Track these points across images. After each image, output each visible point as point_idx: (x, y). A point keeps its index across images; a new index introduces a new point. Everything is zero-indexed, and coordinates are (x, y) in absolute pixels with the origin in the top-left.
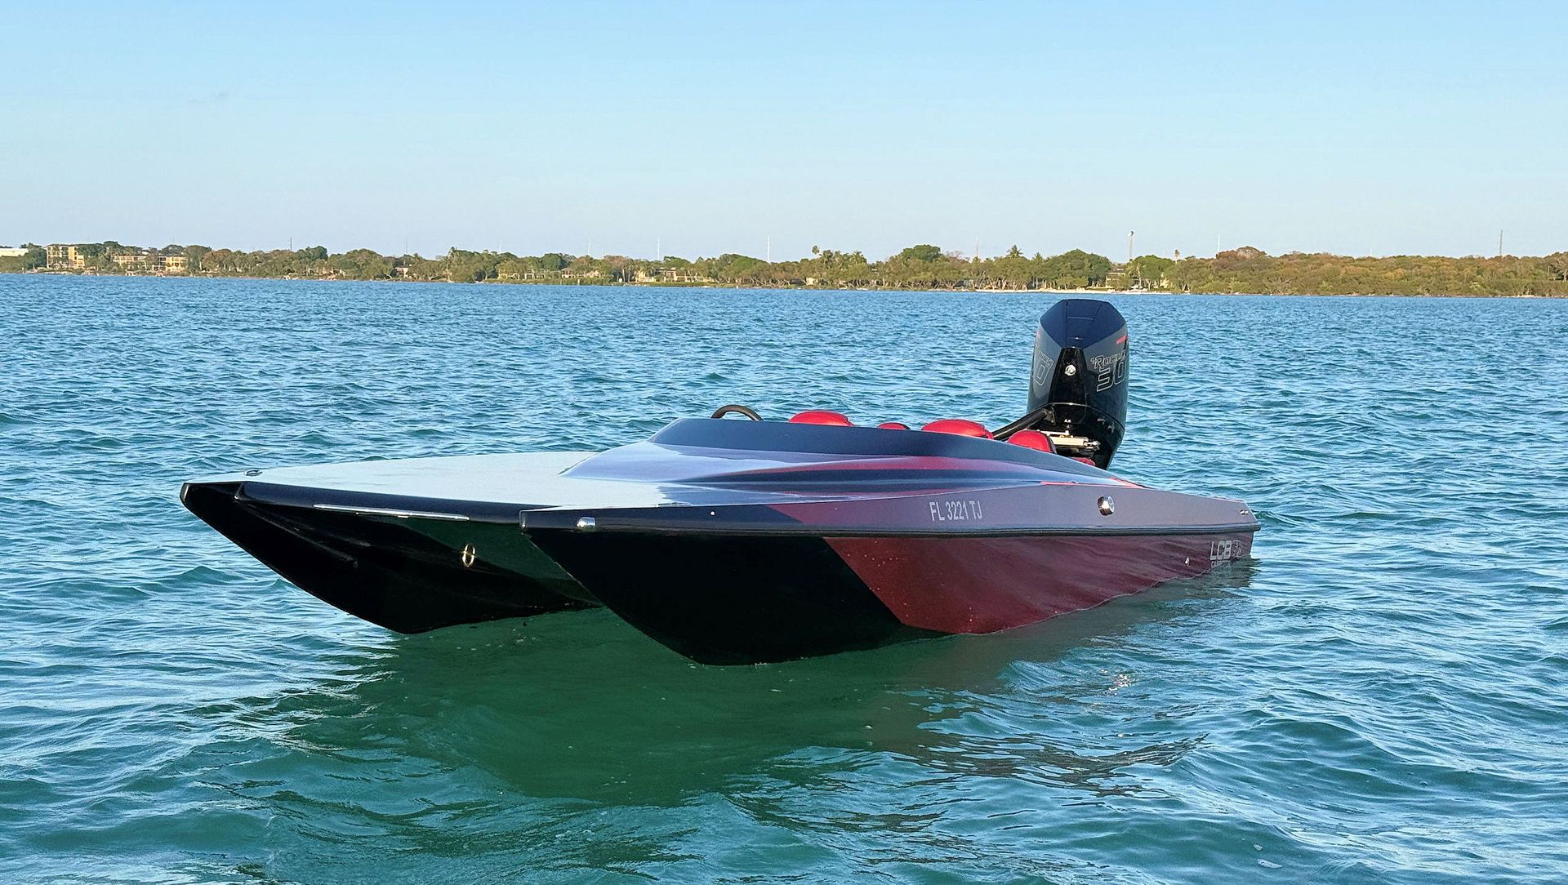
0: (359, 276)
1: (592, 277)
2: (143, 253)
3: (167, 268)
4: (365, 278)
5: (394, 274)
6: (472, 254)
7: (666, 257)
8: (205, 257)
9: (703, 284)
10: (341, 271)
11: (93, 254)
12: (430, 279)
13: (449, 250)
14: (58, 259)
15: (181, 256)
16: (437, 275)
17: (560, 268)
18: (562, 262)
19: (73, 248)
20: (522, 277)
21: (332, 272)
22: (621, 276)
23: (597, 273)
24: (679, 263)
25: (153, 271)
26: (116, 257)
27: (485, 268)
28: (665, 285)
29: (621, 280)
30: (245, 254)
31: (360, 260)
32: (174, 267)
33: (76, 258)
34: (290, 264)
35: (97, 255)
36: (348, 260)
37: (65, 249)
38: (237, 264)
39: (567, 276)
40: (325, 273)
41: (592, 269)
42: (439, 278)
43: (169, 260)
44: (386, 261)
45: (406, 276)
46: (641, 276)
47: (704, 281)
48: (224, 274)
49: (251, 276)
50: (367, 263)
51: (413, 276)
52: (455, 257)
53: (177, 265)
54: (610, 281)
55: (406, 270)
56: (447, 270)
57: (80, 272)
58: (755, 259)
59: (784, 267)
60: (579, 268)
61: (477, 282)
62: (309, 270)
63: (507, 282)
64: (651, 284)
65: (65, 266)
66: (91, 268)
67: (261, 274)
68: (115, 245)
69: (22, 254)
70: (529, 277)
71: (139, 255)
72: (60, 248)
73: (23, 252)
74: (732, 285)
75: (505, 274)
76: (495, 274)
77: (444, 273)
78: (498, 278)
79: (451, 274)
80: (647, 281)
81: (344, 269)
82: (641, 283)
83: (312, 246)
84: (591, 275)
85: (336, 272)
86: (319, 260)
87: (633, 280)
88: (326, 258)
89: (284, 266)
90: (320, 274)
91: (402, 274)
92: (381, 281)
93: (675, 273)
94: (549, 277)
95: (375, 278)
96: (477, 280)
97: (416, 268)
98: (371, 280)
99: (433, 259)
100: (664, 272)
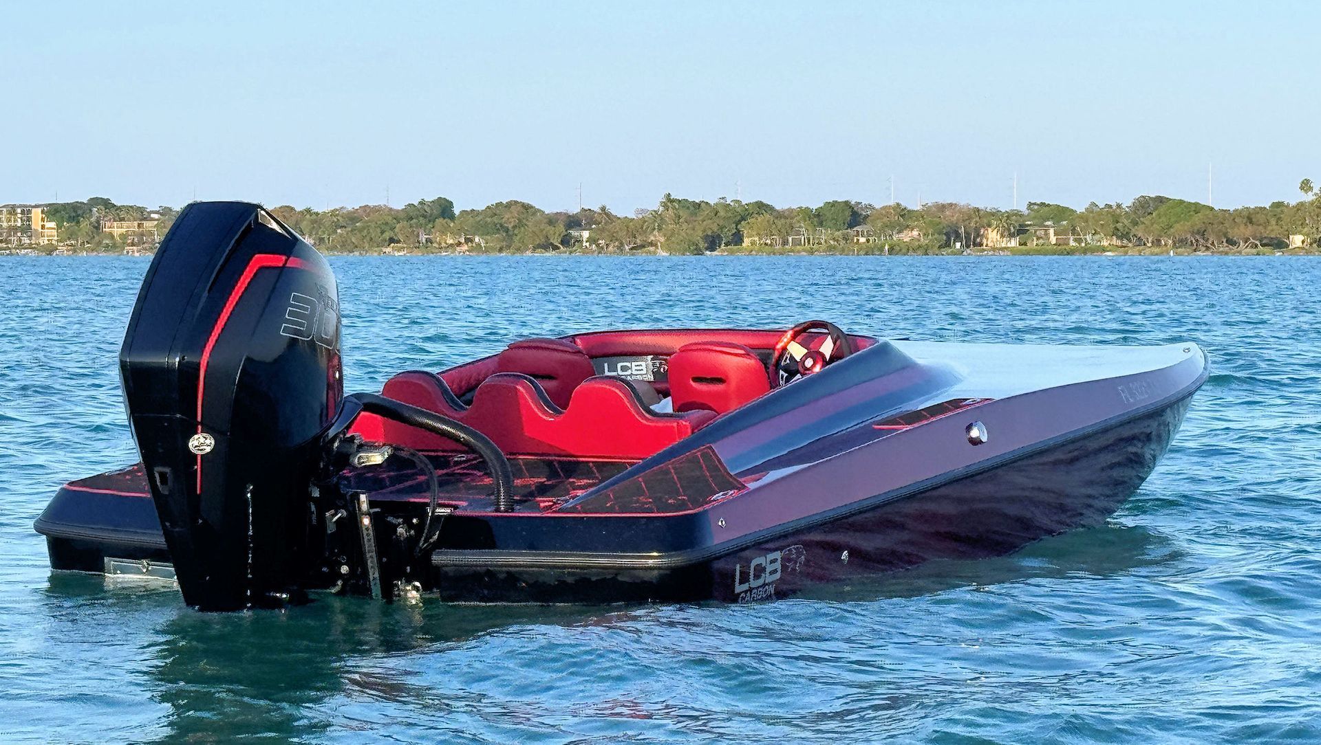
0: (509, 247)
1: (906, 240)
2: (153, 215)
4: (518, 250)
5: (566, 241)
6: (697, 206)
7: (1030, 204)
9: (1104, 250)
10: (477, 239)
11: (71, 219)
12: (627, 248)
13: (661, 198)
14: (15, 229)
16: (639, 243)
17: (851, 226)
18: (853, 216)
19: (39, 210)
20: (785, 243)
21: (463, 240)
22: (958, 237)
23: (915, 233)
24: (1060, 213)
26: (108, 224)
27: (721, 228)
28: (1038, 252)
29: (958, 245)
30: (317, 214)
31: (510, 219)
33: (43, 227)
34: (393, 229)
35: (78, 222)
36: (489, 220)
37: (26, 211)
39: (862, 240)
40: (451, 241)
41: (908, 226)
42: (642, 246)
44: (552, 220)
45: (586, 244)
46: (992, 237)
47: (1105, 243)
49: (330, 249)
50: (520, 224)
51: (598, 245)
52: (671, 211)
54: (940, 247)
55: (586, 234)
56: (656, 232)
57: (50, 250)
58: (1196, 204)
59: (1250, 217)
60: (884, 226)
61: (708, 253)
62: (423, 238)
63: (760, 250)
64: (1013, 251)
65: (26, 241)
66: (68, 242)
67: (346, 246)
68: (106, 204)
70: (797, 243)
71: (145, 219)
72: (19, 210)
74: (1157, 250)
75: (756, 239)
76: (738, 239)
77: (652, 238)
78: (744, 245)
79: (662, 239)
80: (1003, 245)
81: (481, 235)
82: (994, 249)
83: (430, 198)
84: (906, 236)
85: (468, 240)
86: (440, 221)
87: (981, 244)
88: (452, 217)
89: (382, 232)
90: (443, 245)
91: (580, 241)
92: (547, 254)
93: (1052, 231)
94: (832, 242)
95: (534, 249)
96: (707, 249)
97: (603, 230)
98: (529, 253)
99: (632, 215)
100: (1032, 230)
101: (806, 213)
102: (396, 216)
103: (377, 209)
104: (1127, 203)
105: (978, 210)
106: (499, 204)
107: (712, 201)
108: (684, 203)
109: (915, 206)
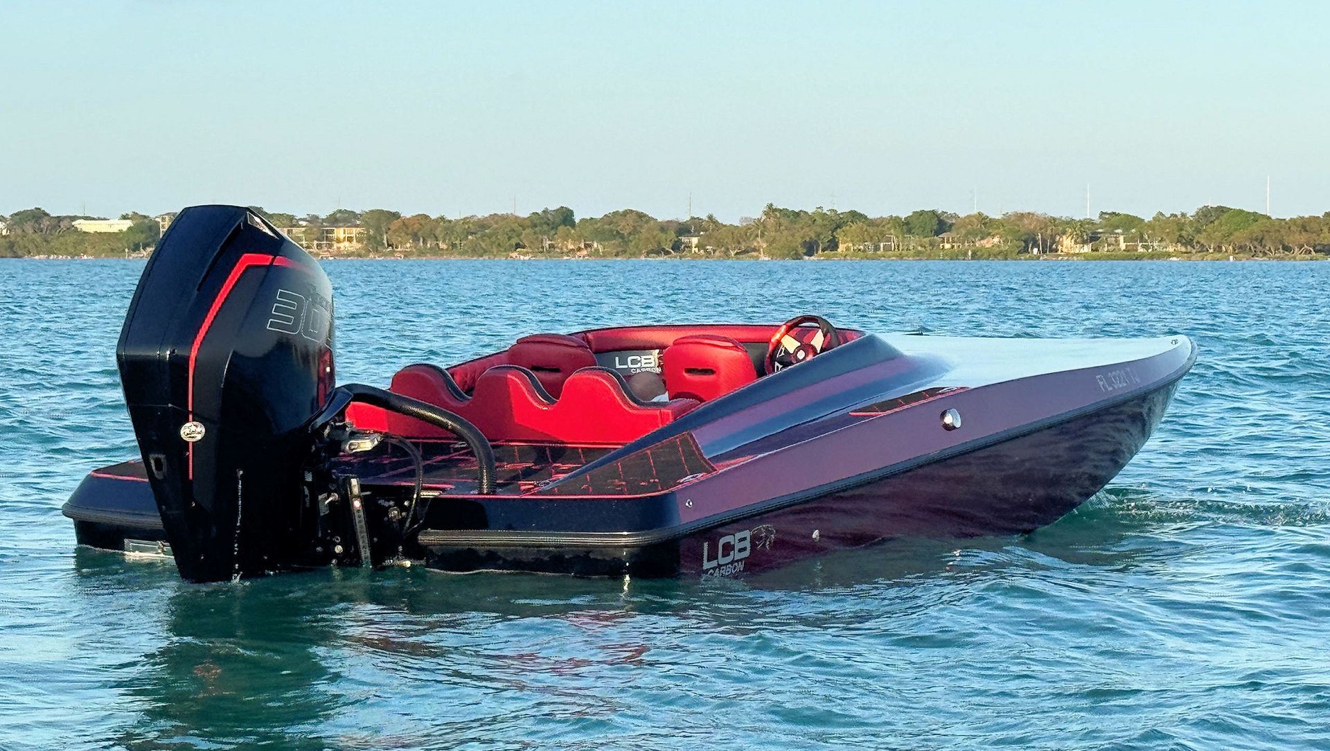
0: (624, 252)
1: (987, 246)
2: (301, 223)
3: (336, 245)
4: (633, 255)
5: (676, 247)
6: (797, 214)
7: (1103, 213)
8: (393, 228)
9: (1169, 255)
10: (595, 245)
12: (733, 253)
13: (764, 207)
15: (357, 226)
16: (743, 248)
17: (937, 233)
18: (939, 224)
20: (877, 248)
21: (582, 246)
22: (1035, 244)
23: (996, 240)
24: (1129, 222)
25: (315, 250)
27: (818, 235)
28: (1109, 258)
29: (1035, 250)
30: (450, 221)
31: (625, 227)
32: (347, 244)
34: (519, 236)
36: (606, 227)
38: (440, 237)
39: (947, 246)
40: (571, 247)
41: (989, 234)
42: (745, 252)
43: (340, 233)
44: (664, 227)
45: (695, 250)
46: (1067, 243)
47: (1171, 249)
48: (421, 253)
49: (461, 254)
50: (635, 231)
51: (706, 250)
52: (772, 220)
53: (350, 239)
55: (695, 240)
56: (759, 239)
58: (1255, 214)
59: (1304, 225)
60: (968, 233)
61: (807, 258)
62: (547, 243)
63: (853, 256)
64: (1087, 257)
67: (476, 251)
69: (125, 229)
70: (887, 249)
71: (295, 226)
73: (126, 225)
74: (1218, 255)
75: (851, 245)
76: (833, 245)
77: (755, 244)
78: (839, 250)
79: (765, 246)
80: (1077, 251)
81: (600, 241)
82: (1067, 254)
83: (553, 207)
84: (988, 243)
85: (587, 246)
86: (561, 228)
87: (1057, 250)
88: (573, 224)
89: (510, 238)
90: (565, 250)
91: (690, 247)
92: (659, 259)
93: (1121, 238)
94: (919, 248)
95: (648, 254)
96: (805, 254)
97: (710, 237)
98: (643, 258)
99: (737, 223)
100: (1103, 237)
101: (895, 221)
102: (522, 223)
103: (504, 218)
104: (1191, 212)
105: (1055, 219)
106: (616, 213)
107: (810, 210)
108: (785, 213)
109: (996, 215)
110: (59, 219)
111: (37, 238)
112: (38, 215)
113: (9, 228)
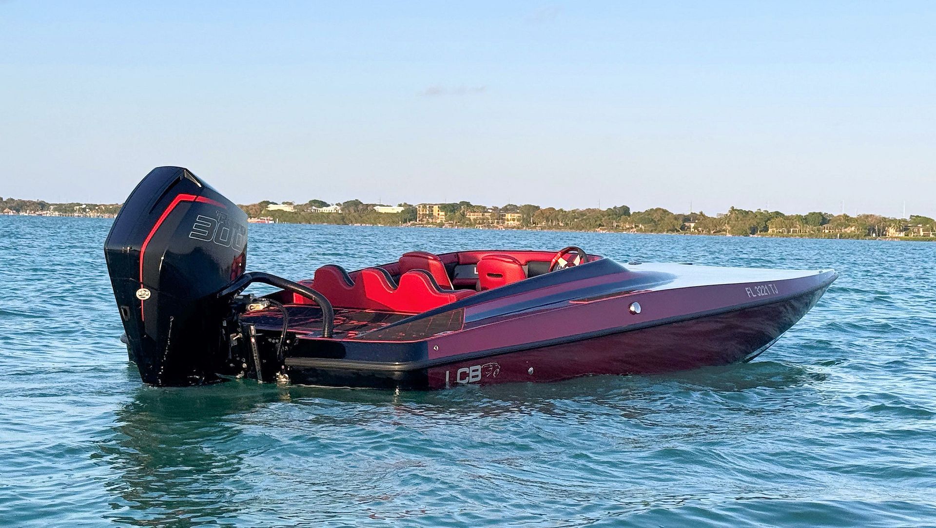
0: (656, 230)
1: (849, 232)
2: (489, 210)
3: (506, 222)
4: (660, 231)
5: (683, 228)
6: (747, 213)
7: (912, 216)
8: (536, 214)
10: (640, 226)
11: (451, 211)
12: (712, 232)
13: (729, 208)
14: (426, 215)
15: (517, 213)
16: (718, 229)
17: (821, 224)
18: (823, 219)
19: (437, 206)
20: (789, 232)
21: (634, 226)
22: (874, 231)
23: (853, 229)
24: (926, 221)
25: (495, 224)
26: (468, 214)
27: (758, 224)
28: (914, 240)
29: (874, 235)
30: (565, 212)
31: (656, 217)
32: (512, 222)
33: (439, 214)
34: (601, 220)
35: (455, 212)
36: (646, 217)
37: (431, 207)
38: (560, 220)
39: (827, 231)
40: (628, 226)
41: (849, 225)
42: (720, 231)
43: (508, 216)
44: (677, 218)
45: (692, 230)
46: (891, 231)
48: (550, 228)
49: (570, 229)
50: (661, 219)
51: (698, 230)
52: (733, 215)
53: (514, 220)
54: (865, 236)
55: (692, 225)
56: (726, 225)
57: (441, 225)
60: (838, 225)
61: (751, 235)
62: (615, 224)
63: (776, 235)
64: (901, 239)
65: (430, 220)
66: (450, 222)
67: (578, 227)
68: (468, 204)
69: (400, 212)
70: (794, 232)
71: (486, 212)
72: (428, 206)
73: (400, 209)
75: (775, 229)
76: (766, 229)
77: (725, 227)
78: (769, 232)
79: (729, 228)
80: (897, 236)
81: (642, 224)
82: (892, 237)
83: (619, 206)
84: (849, 230)
85: (636, 226)
86: (623, 217)
87: (886, 235)
88: (629, 215)
89: (596, 221)
90: (624, 228)
91: (690, 228)
92: (673, 234)
93: (921, 230)
94: (812, 232)
95: (667, 232)
96: (751, 234)
97: (701, 223)
98: (665, 233)
99: (715, 217)
100: (911, 228)
101: (799, 218)
102: (603, 214)
103: (594, 210)
105: (885, 218)
106: (652, 210)
107: (754, 211)
108: (740, 211)
109: (853, 215)
110: (367, 205)
111: (356, 214)
112: (356, 203)
113: (342, 210)
